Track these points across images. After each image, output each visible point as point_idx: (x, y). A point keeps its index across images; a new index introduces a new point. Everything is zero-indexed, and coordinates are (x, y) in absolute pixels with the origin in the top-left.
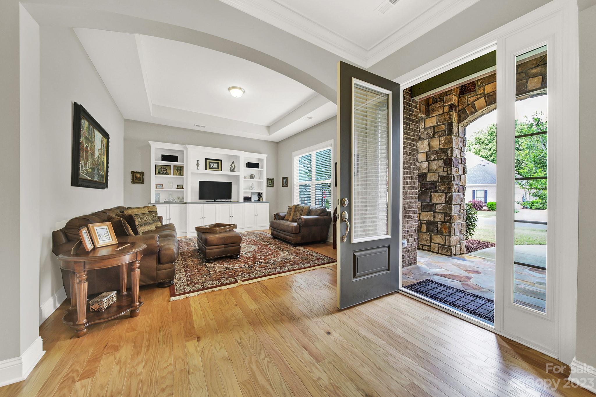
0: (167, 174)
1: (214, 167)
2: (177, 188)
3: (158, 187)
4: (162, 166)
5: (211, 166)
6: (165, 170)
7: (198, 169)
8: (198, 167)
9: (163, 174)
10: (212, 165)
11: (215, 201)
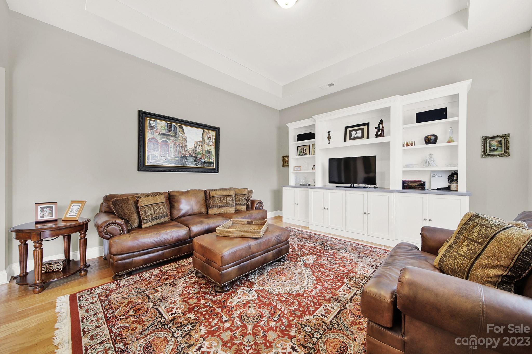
0: (306, 154)
1: (357, 136)
2: (312, 170)
3: (296, 169)
4: (303, 147)
5: (353, 136)
6: (304, 150)
7: (329, 143)
8: (329, 140)
9: (303, 155)
10: (353, 134)
11: (352, 187)
